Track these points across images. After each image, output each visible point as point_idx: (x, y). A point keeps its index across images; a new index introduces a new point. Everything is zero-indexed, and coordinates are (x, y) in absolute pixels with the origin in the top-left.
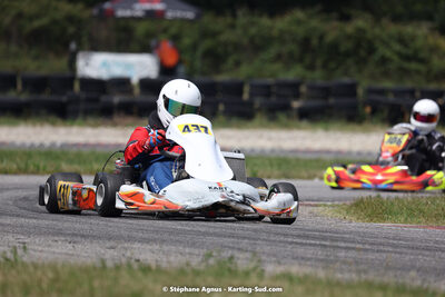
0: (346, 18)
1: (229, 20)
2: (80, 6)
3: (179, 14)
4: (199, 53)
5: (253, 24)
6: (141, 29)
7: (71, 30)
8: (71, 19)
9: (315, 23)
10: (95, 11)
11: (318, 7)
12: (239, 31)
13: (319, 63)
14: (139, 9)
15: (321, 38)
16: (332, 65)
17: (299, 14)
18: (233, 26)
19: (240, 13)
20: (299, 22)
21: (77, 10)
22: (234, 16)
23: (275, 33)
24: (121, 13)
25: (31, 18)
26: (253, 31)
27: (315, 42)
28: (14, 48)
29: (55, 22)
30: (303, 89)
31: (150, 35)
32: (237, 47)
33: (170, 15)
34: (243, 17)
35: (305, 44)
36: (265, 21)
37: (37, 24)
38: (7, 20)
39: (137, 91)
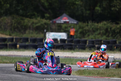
0: (117, 24)
1: (86, 24)
2: (48, 20)
3: (72, 22)
4: (79, 32)
5: (93, 25)
6: (64, 26)
7: (46, 26)
8: (45, 24)
9: (109, 25)
10: (51, 22)
11: (110, 21)
12: (89, 27)
13: (110, 35)
14: (62, 21)
15: (111, 28)
16: (114, 36)
17: (105, 22)
18: (88, 26)
19: (89, 22)
20: (105, 24)
21: (47, 21)
22: (88, 23)
23: (98, 27)
24: (57, 22)
25: (36, 24)
26: (93, 27)
27: (109, 29)
28: (31, 31)
29: (42, 25)
30: (102, 42)
31: (66, 28)
32: (89, 31)
33: (70, 22)
34: (90, 23)
35: (107, 30)
36: (96, 24)
37: (37, 25)
38: (30, 24)
39: (59, 42)
